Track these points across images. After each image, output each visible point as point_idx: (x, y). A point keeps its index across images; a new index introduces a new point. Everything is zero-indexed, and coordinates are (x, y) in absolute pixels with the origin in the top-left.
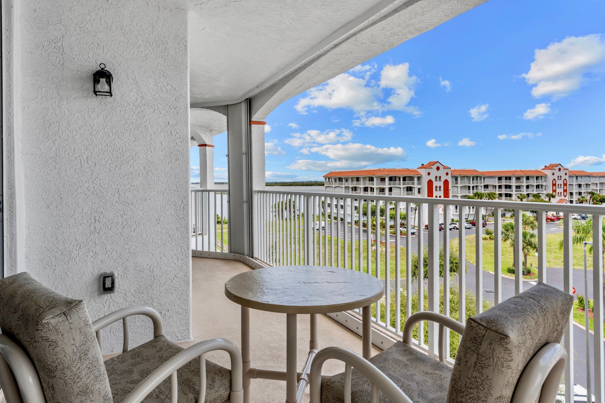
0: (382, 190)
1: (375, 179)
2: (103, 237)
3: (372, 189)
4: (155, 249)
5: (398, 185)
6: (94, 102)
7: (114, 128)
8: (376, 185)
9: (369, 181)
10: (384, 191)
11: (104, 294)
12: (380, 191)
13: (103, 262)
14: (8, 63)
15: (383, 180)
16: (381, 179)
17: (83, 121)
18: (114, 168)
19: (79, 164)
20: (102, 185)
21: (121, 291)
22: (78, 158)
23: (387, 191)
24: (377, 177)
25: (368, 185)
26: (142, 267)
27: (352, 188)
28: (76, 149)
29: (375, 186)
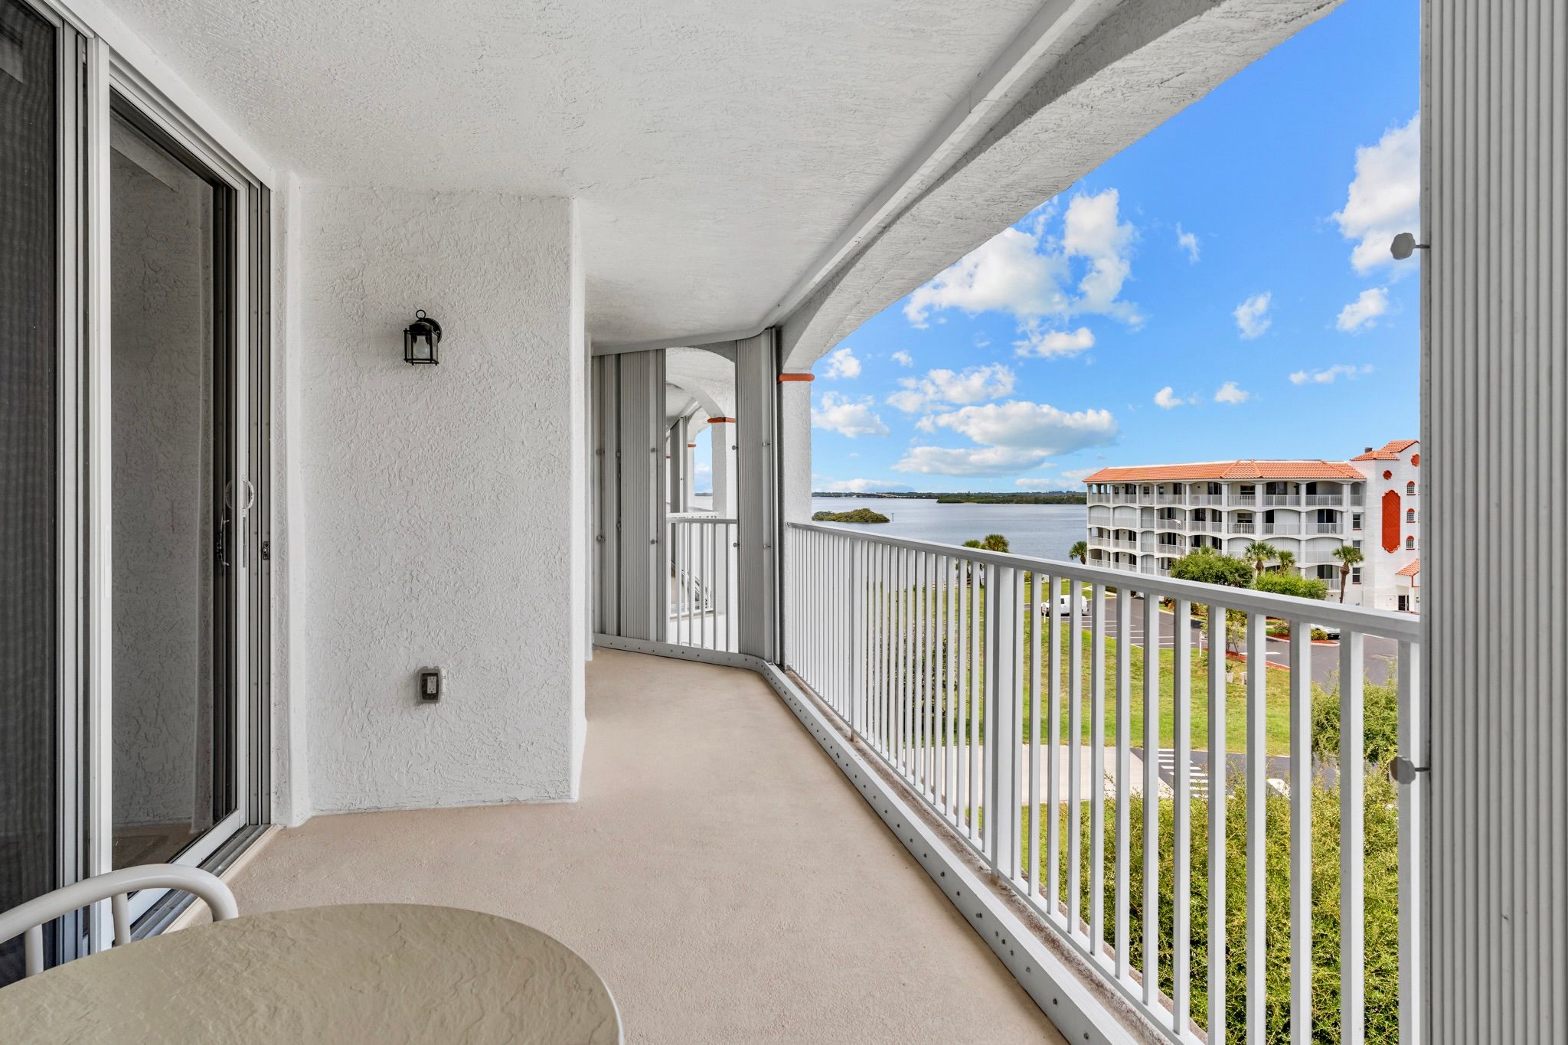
0: (1245, 518)
1: (1225, 489)
2: (424, 607)
3: (1216, 516)
4: (509, 632)
5: (1291, 504)
6: (412, 374)
7: (443, 419)
8: (1226, 503)
9: (1210, 493)
10: (1251, 521)
11: (422, 703)
12: (1239, 521)
13: (423, 649)
14: (279, 322)
15: (1247, 490)
16: (1243, 488)
17: (394, 408)
18: (442, 487)
19: (387, 482)
20: (423, 516)
21: (452, 702)
22: (386, 471)
23: (1259, 521)
24: (1231, 485)
25: (1205, 503)
26: (487, 662)
27: (1161, 510)
28: (383, 455)
29: (1224, 507)
